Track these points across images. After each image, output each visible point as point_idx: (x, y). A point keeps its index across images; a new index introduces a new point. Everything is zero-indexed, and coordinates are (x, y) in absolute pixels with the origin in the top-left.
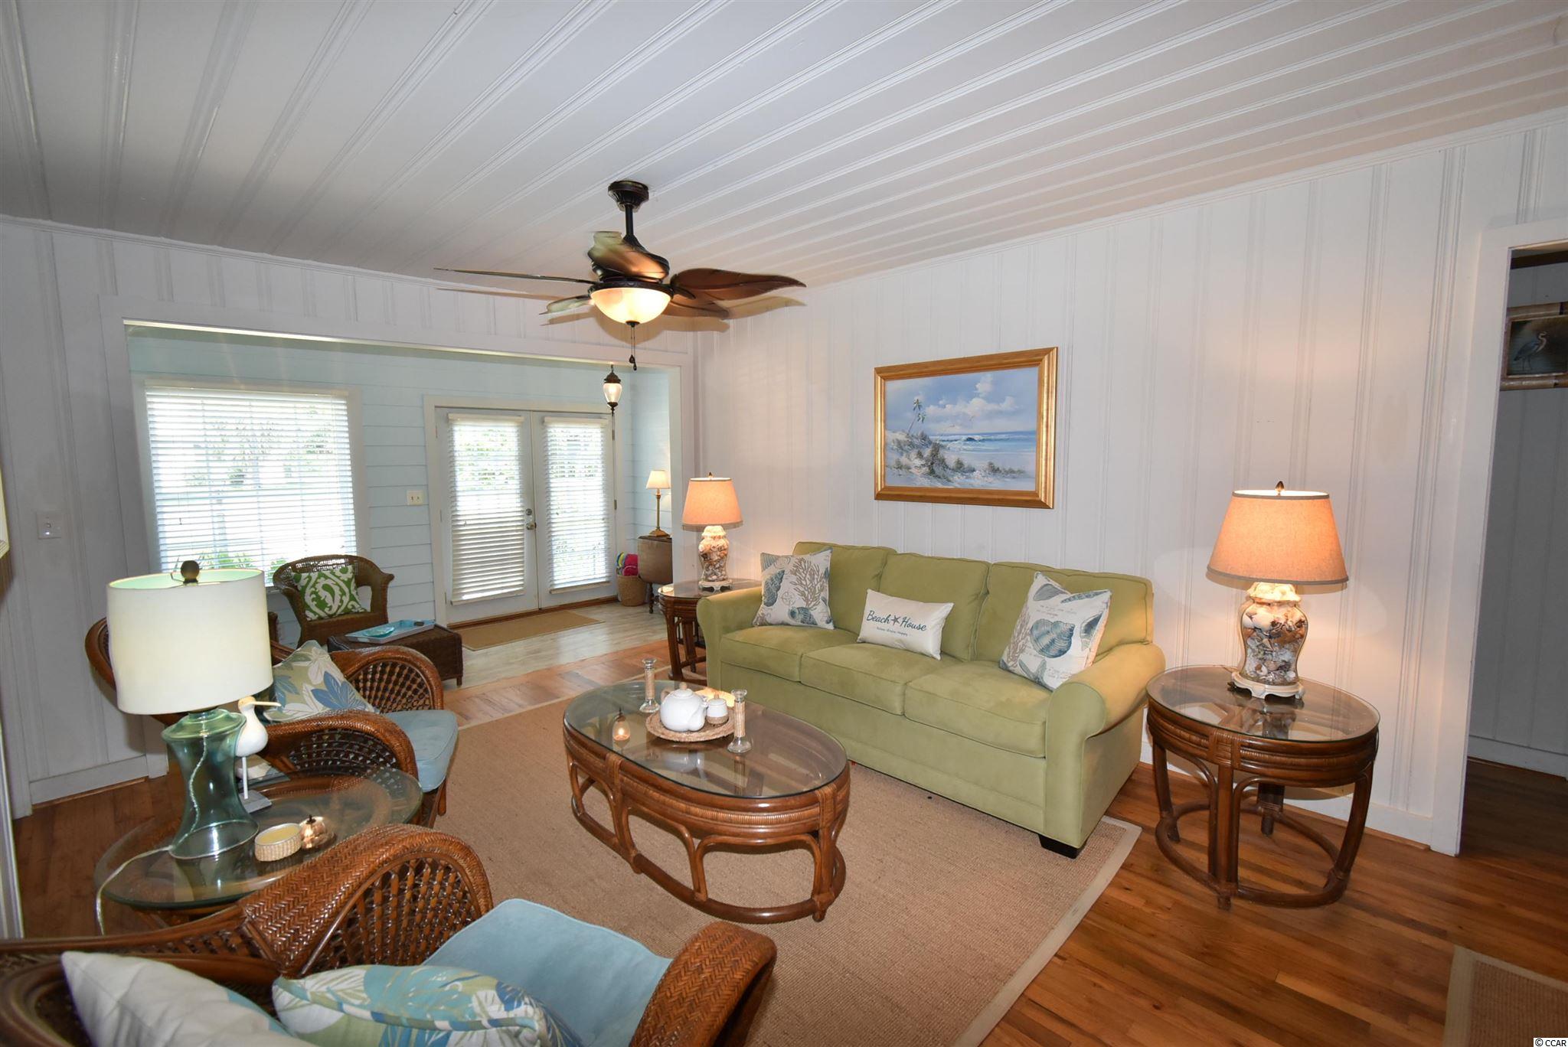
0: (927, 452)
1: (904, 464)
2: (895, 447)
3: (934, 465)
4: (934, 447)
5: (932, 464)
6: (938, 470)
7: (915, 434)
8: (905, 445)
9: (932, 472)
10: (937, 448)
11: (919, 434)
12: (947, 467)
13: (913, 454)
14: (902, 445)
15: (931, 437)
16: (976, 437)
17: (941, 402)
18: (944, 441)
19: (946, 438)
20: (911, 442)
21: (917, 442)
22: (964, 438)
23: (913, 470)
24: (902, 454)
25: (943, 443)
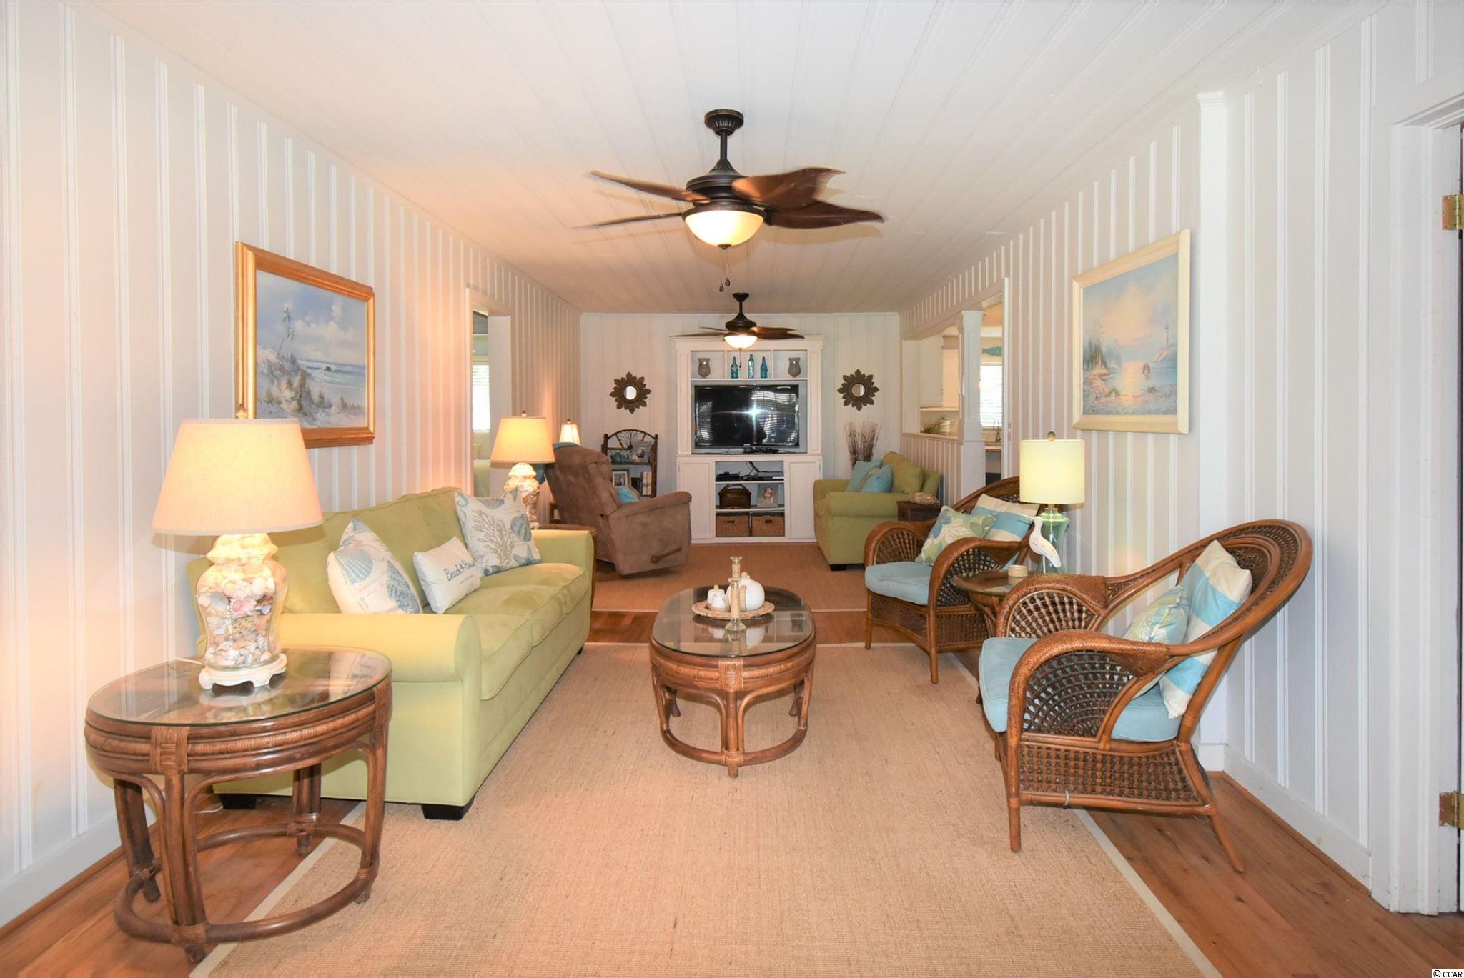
0: (296, 381)
1: (275, 397)
2: (266, 371)
3: (302, 399)
4: (302, 375)
5: (300, 397)
6: (305, 404)
7: (285, 356)
8: (275, 370)
9: (300, 408)
10: (305, 376)
11: (289, 355)
12: (312, 402)
13: (284, 384)
14: (273, 368)
15: (299, 362)
16: (333, 367)
17: (307, 318)
18: (310, 368)
19: (311, 365)
20: (281, 365)
21: (287, 366)
22: (324, 366)
23: (284, 405)
24: (272, 382)
25: (309, 371)
